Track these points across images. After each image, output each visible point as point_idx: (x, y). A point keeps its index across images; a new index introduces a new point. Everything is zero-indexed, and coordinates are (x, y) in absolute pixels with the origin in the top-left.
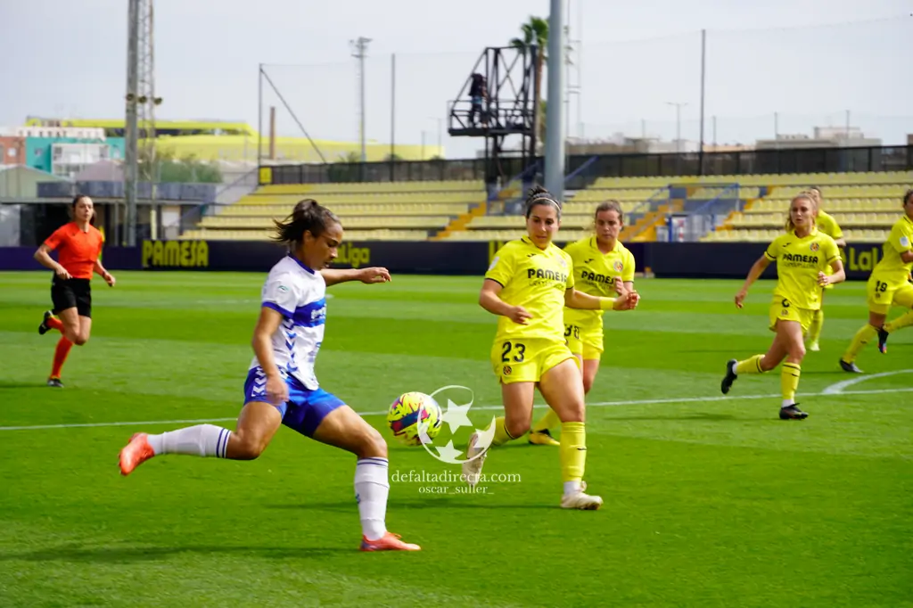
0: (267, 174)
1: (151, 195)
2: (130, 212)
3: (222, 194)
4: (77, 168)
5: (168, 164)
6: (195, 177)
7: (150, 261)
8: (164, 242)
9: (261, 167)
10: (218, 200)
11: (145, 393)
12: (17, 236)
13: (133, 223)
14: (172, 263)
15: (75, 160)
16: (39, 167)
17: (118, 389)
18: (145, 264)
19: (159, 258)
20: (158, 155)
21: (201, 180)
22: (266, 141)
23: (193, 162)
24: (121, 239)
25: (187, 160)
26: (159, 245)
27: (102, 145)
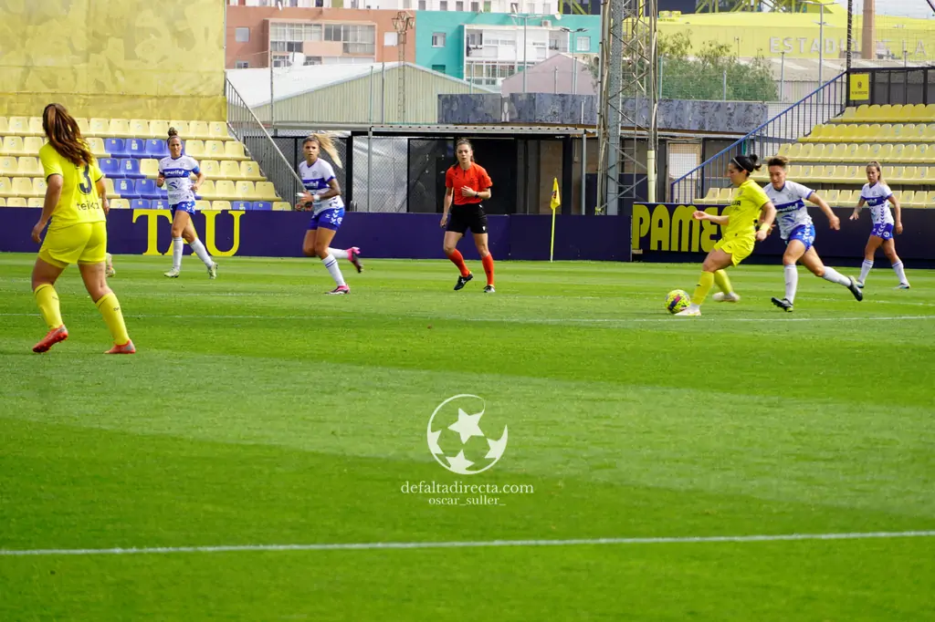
0: (861, 85)
1: (648, 122)
2: (610, 153)
3: (778, 120)
4: (510, 70)
5: (678, 63)
6: (726, 89)
7: (645, 241)
8: (672, 209)
9: (850, 71)
10: (770, 132)
11: (651, 484)
12: (402, 194)
13: (614, 173)
14: (685, 248)
15: (505, 55)
16: (441, 68)
17: (602, 477)
18: (635, 249)
19: (660, 237)
20: (660, 48)
21: (737, 95)
22: (858, 23)
23: (723, 60)
24: (591, 204)
25: (712, 58)
26: (661, 212)
27: (558, 28)
